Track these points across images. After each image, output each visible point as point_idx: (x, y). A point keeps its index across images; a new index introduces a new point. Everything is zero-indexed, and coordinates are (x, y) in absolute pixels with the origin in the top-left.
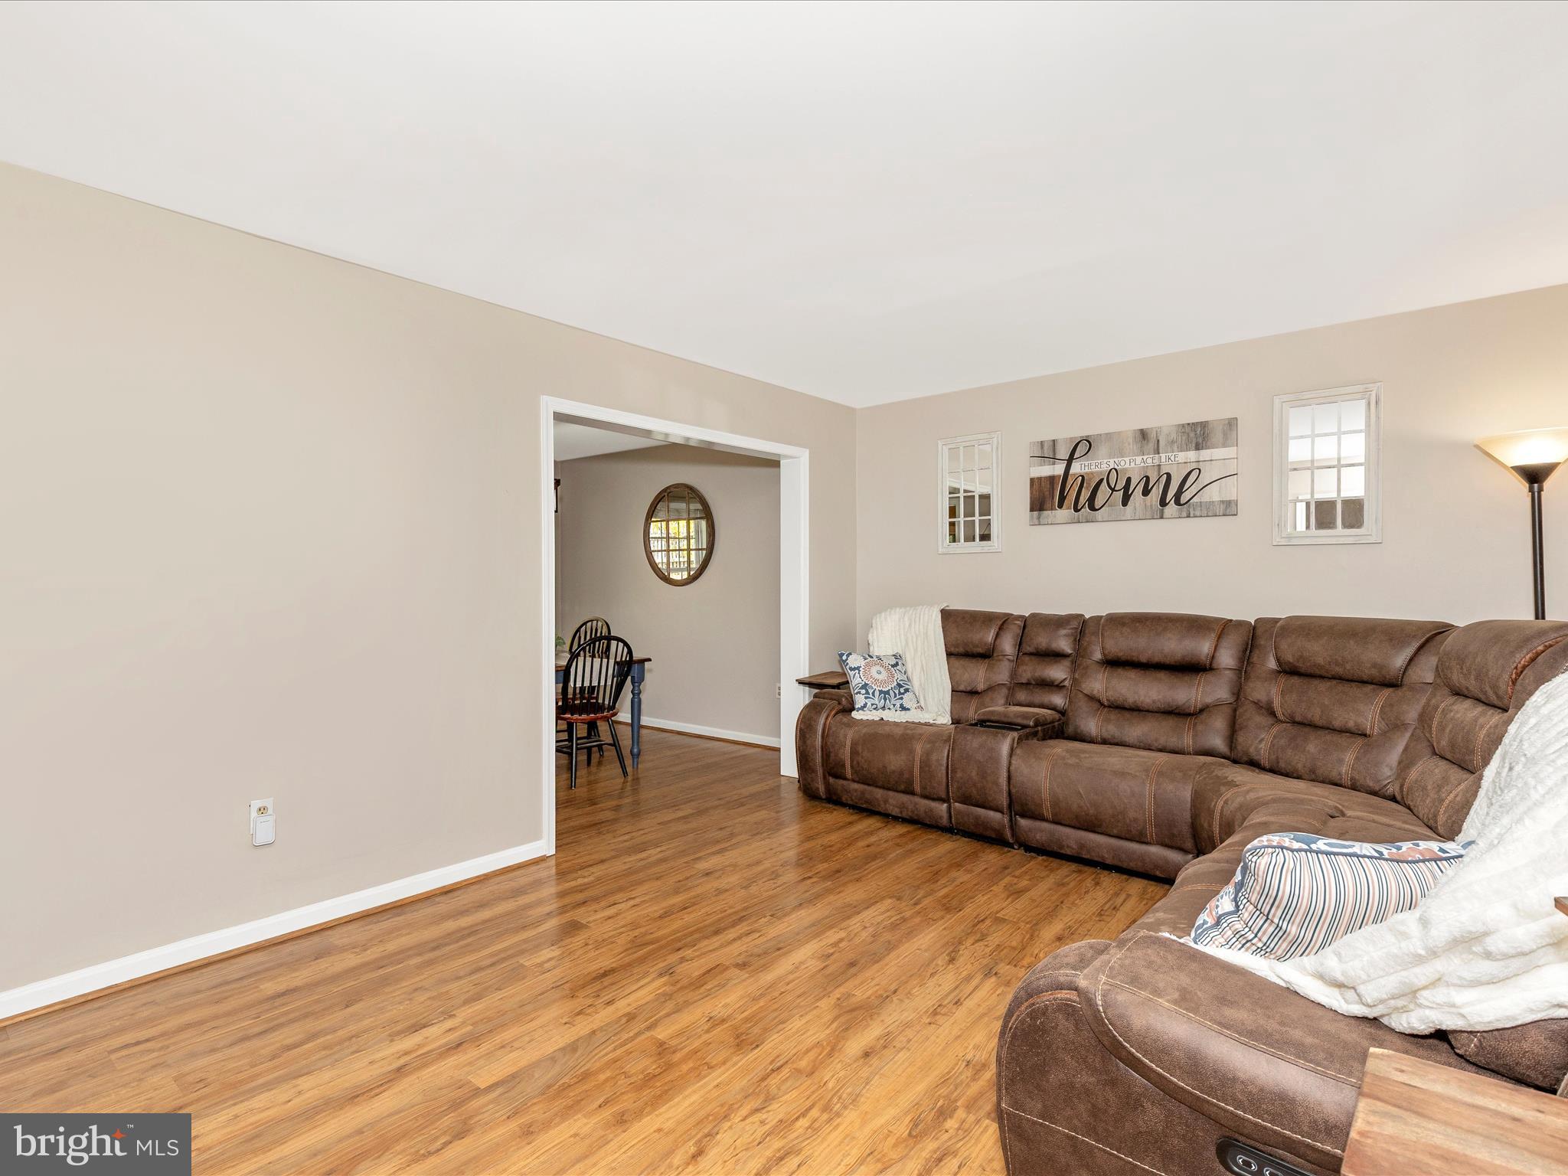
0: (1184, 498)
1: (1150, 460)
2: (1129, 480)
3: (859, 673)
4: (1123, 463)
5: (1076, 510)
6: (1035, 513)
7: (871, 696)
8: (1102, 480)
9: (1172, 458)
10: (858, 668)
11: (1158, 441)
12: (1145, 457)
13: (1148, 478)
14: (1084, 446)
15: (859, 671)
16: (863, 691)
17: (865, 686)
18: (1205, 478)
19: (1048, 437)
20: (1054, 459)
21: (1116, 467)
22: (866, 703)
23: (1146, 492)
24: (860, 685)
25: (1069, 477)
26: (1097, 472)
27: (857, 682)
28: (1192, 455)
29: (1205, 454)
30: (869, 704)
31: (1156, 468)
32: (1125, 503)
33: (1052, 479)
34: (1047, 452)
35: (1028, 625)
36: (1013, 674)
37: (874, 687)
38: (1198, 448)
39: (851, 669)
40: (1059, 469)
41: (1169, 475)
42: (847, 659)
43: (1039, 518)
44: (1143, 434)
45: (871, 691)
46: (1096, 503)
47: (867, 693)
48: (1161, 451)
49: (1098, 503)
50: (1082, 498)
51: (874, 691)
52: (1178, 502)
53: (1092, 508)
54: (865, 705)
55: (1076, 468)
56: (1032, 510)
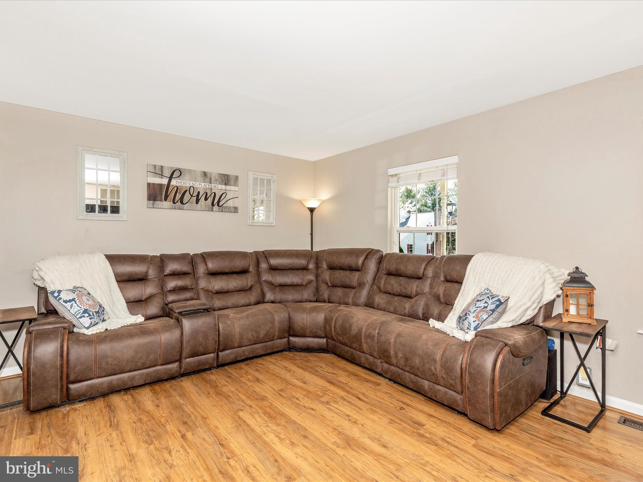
0: (221, 203)
1: (208, 186)
2: (199, 193)
3: (76, 303)
4: (196, 185)
5: (174, 203)
6: (151, 202)
7: (93, 317)
8: (187, 190)
9: (216, 187)
10: (74, 300)
11: (211, 178)
12: (206, 184)
13: (207, 193)
14: (176, 173)
15: (75, 301)
16: (86, 315)
17: (86, 311)
18: (228, 197)
19: (159, 163)
20: (162, 175)
21: (193, 186)
22: (92, 322)
23: (206, 199)
24: (82, 311)
25: (170, 186)
26: (184, 187)
27: (76, 310)
28: (223, 187)
29: (228, 187)
30: (93, 322)
31: (210, 190)
32: (197, 203)
33: (161, 185)
34: (159, 171)
35: (163, 260)
36: (162, 286)
37: (92, 310)
38: (226, 184)
39: (66, 302)
40: (165, 181)
41: (215, 194)
42: (59, 295)
43: (153, 204)
44: (205, 174)
45: (91, 313)
46: (184, 201)
47: (90, 315)
48: (212, 183)
49: (185, 201)
50: (177, 197)
51: (93, 313)
52: (218, 205)
53: (182, 203)
54: (91, 323)
55: (174, 182)
56: (149, 199)
